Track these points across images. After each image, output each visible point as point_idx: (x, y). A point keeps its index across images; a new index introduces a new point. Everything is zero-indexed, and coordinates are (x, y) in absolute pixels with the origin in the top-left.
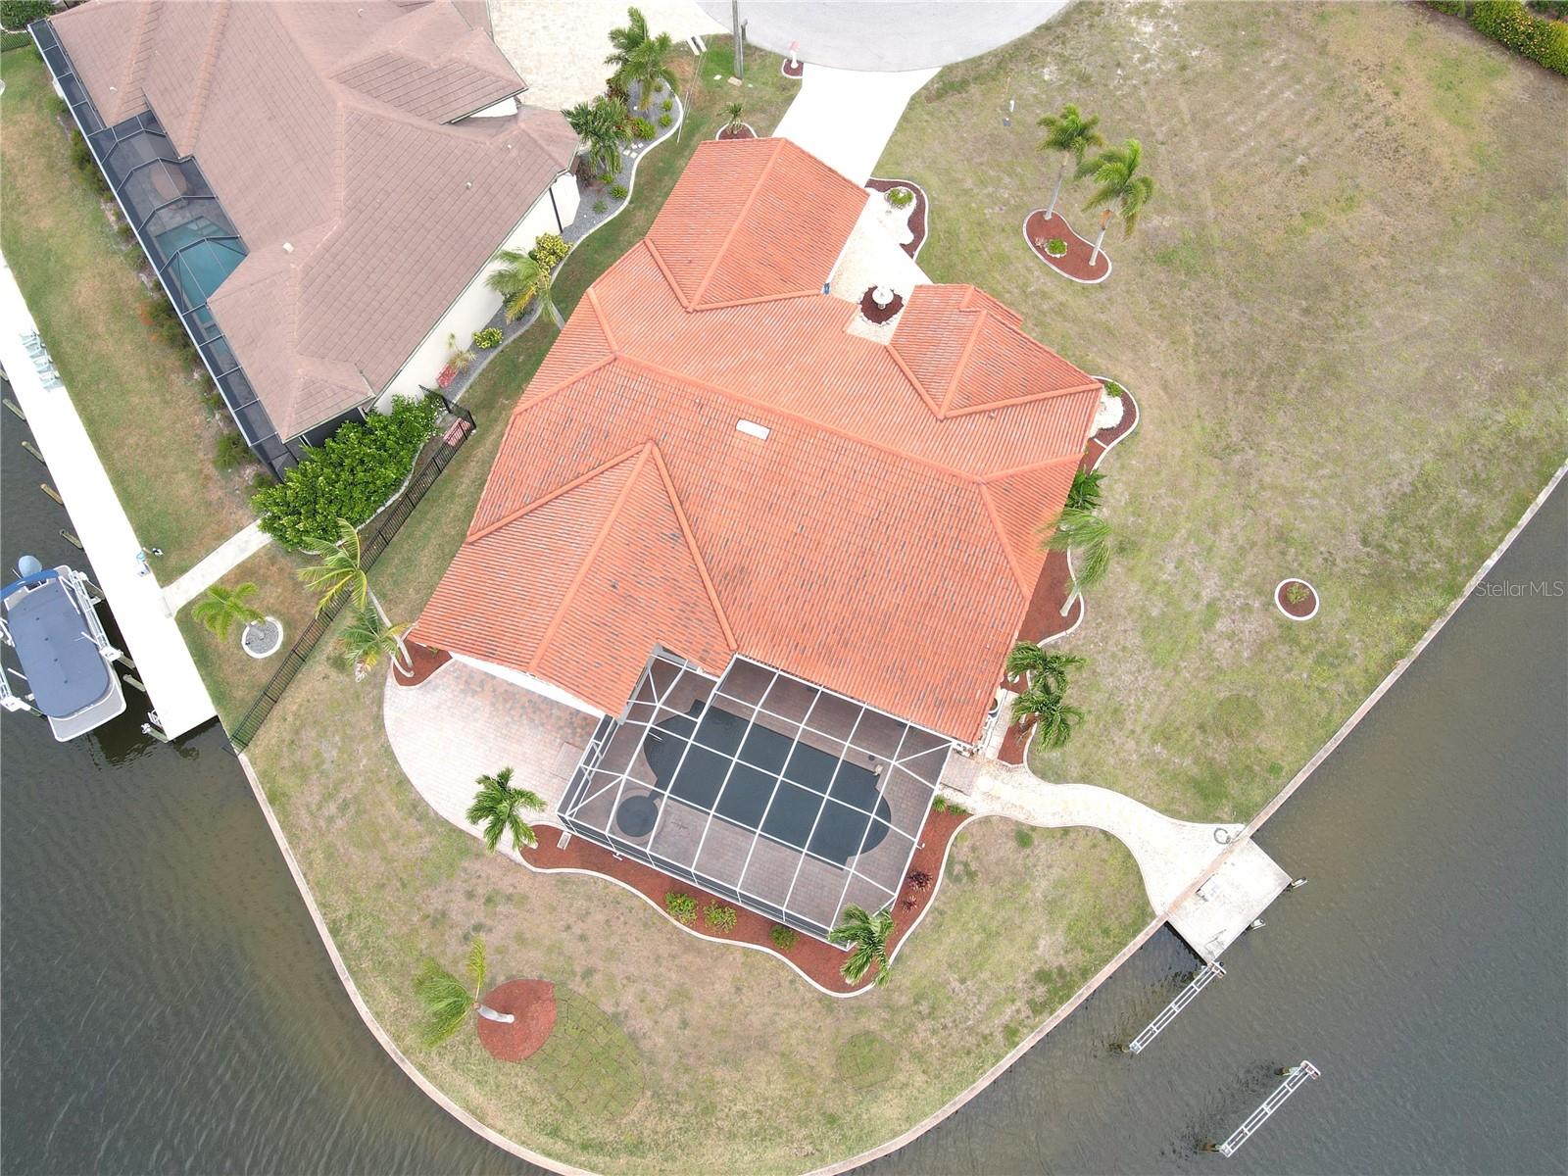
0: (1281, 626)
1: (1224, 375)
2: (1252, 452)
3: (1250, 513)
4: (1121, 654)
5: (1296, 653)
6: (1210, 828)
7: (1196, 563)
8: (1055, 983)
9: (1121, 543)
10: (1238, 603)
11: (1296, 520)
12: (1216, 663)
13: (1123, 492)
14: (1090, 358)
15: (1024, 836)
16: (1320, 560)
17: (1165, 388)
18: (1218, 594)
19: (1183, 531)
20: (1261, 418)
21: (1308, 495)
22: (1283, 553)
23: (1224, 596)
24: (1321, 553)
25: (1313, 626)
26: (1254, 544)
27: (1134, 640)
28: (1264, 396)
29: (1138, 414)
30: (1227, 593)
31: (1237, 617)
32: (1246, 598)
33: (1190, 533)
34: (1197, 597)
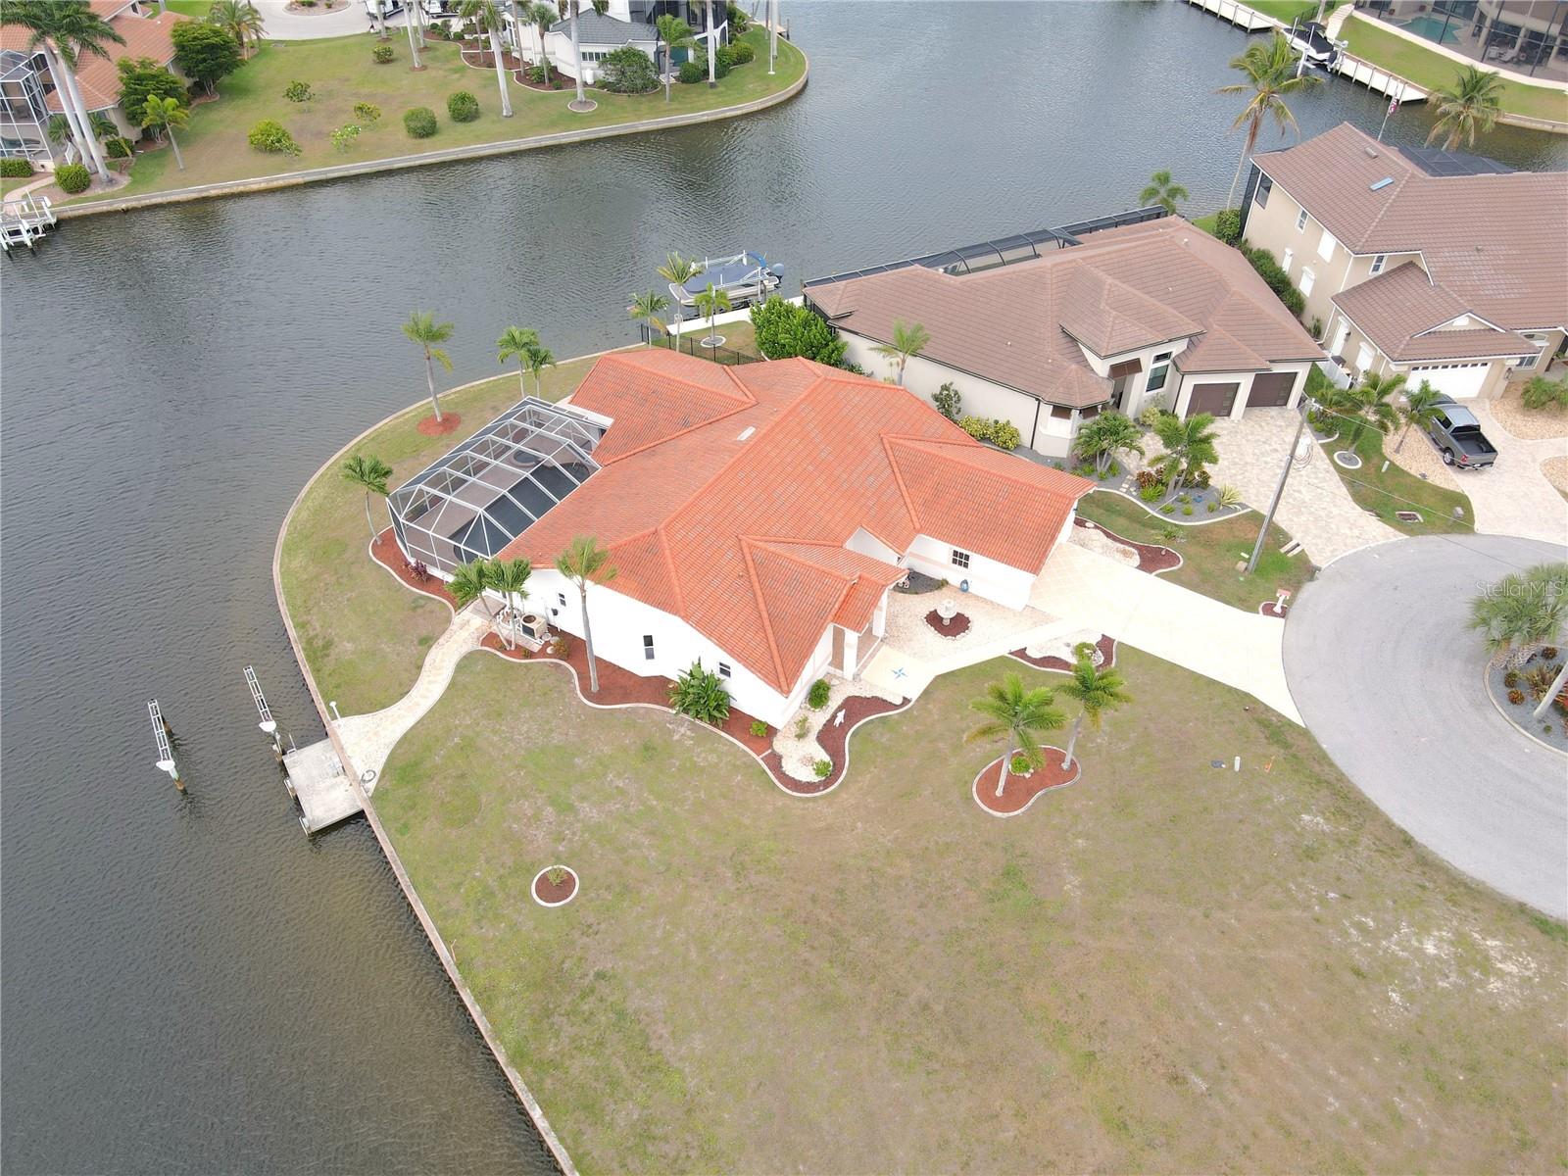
0: (533, 864)
1: (840, 891)
2: (733, 888)
3: (662, 868)
4: (547, 727)
5: (502, 871)
6: (378, 769)
7: (617, 806)
8: (319, 652)
9: (654, 749)
10: (567, 832)
11: (643, 908)
12: (514, 799)
13: (707, 761)
14: (872, 769)
15: (427, 642)
16: (591, 920)
17: (829, 828)
18: (581, 816)
19: (655, 803)
20: (777, 910)
21: (668, 927)
22: (608, 888)
23: (578, 821)
24: (599, 924)
25: (525, 894)
26: (626, 863)
27: (556, 739)
28: (805, 923)
29: (795, 794)
30: (579, 825)
31: (554, 828)
32: (571, 841)
33: (652, 809)
34: (584, 798)
